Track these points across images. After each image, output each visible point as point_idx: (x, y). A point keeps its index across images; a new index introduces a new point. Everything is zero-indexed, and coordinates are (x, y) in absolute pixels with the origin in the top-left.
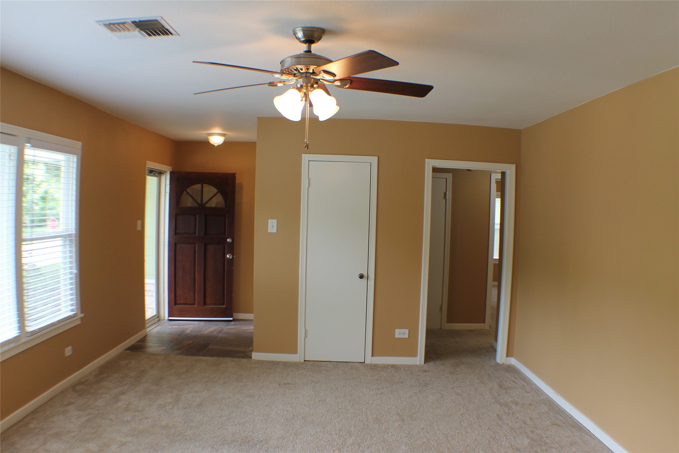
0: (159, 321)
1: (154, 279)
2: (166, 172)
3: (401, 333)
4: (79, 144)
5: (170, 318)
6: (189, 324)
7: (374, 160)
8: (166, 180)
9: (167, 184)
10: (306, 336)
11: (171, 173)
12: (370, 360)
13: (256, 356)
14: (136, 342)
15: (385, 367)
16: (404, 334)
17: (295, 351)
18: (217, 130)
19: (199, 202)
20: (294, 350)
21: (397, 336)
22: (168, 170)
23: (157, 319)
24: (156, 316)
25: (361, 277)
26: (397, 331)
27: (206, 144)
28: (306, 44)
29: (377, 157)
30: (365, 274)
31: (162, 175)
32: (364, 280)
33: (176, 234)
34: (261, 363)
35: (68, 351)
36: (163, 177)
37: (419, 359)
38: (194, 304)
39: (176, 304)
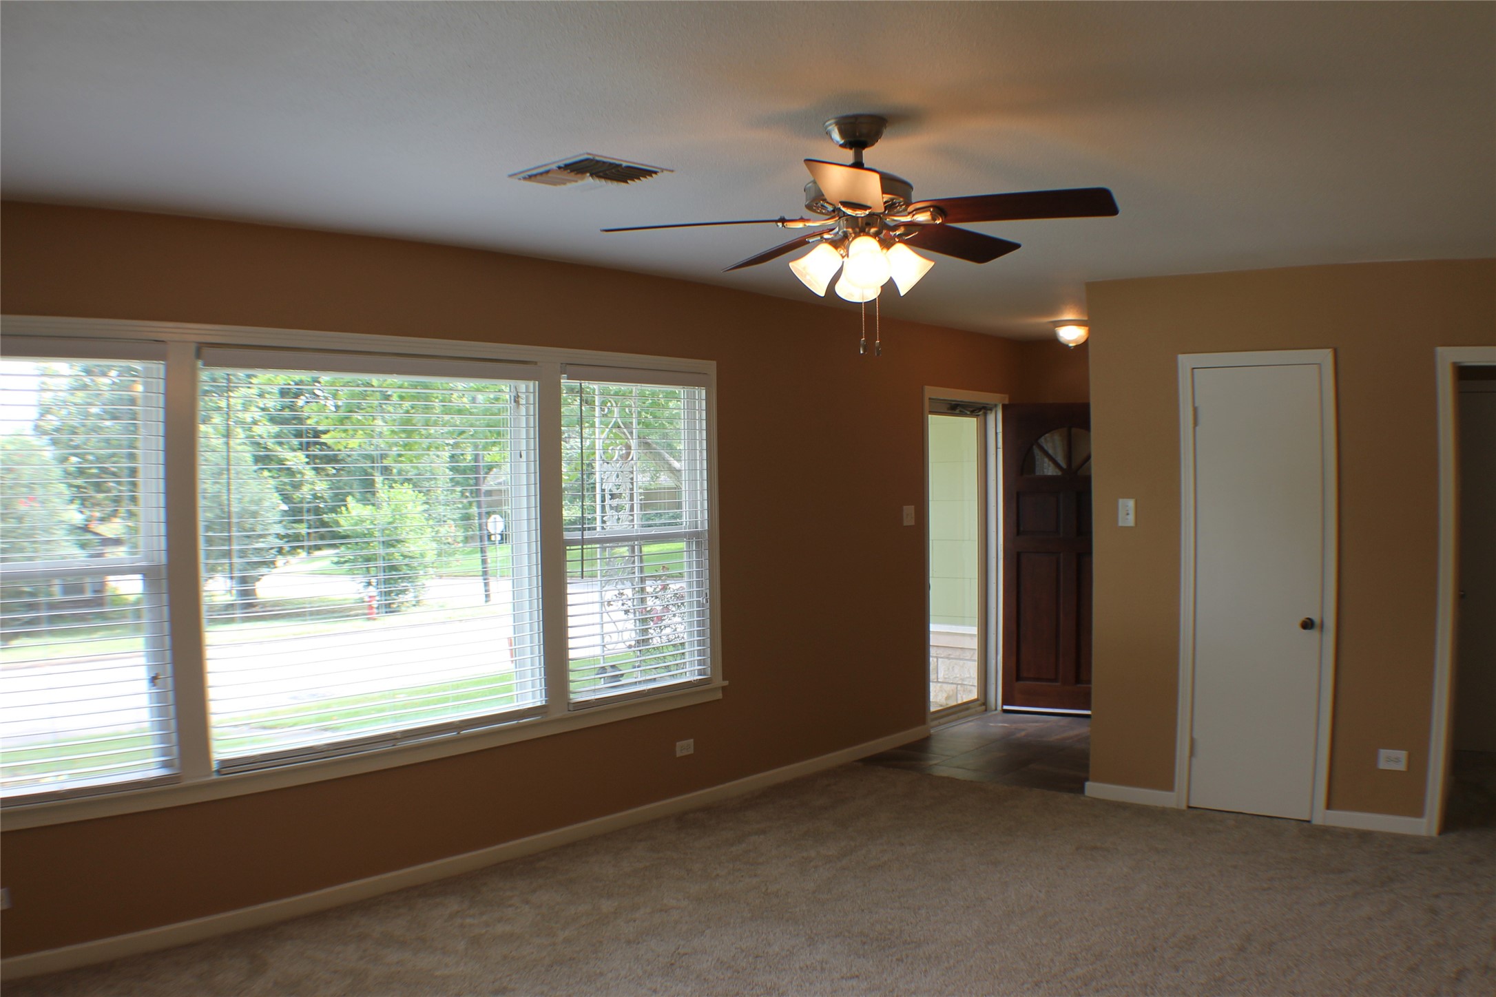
0: (986, 710)
1: (975, 626)
2: (996, 406)
3: (1392, 760)
4: (711, 367)
5: (1006, 707)
6: (1037, 721)
7: (1325, 356)
8: (995, 422)
9: (998, 431)
10: (1192, 753)
11: (1005, 407)
12: (1323, 817)
13: (1093, 789)
14: (895, 749)
15: (1346, 834)
16: (1397, 760)
17: (1168, 785)
18: (1069, 316)
19: (1064, 465)
20: (1166, 782)
21: (1383, 765)
22: (997, 399)
23: (983, 707)
24: (979, 702)
25: (1308, 624)
26: (1384, 753)
27: (1053, 342)
28: (851, 149)
29: (1330, 350)
30: (1316, 619)
31: (989, 412)
32: (1313, 634)
33: (1018, 533)
34: (1095, 802)
35: (685, 747)
36: (991, 418)
37: (1426, 824)
38: (1055, 680)
39: (1018, 678)
